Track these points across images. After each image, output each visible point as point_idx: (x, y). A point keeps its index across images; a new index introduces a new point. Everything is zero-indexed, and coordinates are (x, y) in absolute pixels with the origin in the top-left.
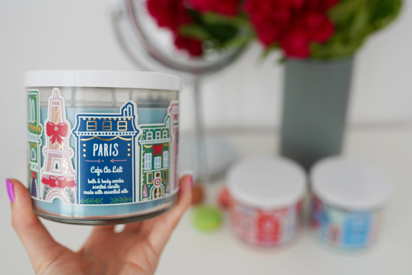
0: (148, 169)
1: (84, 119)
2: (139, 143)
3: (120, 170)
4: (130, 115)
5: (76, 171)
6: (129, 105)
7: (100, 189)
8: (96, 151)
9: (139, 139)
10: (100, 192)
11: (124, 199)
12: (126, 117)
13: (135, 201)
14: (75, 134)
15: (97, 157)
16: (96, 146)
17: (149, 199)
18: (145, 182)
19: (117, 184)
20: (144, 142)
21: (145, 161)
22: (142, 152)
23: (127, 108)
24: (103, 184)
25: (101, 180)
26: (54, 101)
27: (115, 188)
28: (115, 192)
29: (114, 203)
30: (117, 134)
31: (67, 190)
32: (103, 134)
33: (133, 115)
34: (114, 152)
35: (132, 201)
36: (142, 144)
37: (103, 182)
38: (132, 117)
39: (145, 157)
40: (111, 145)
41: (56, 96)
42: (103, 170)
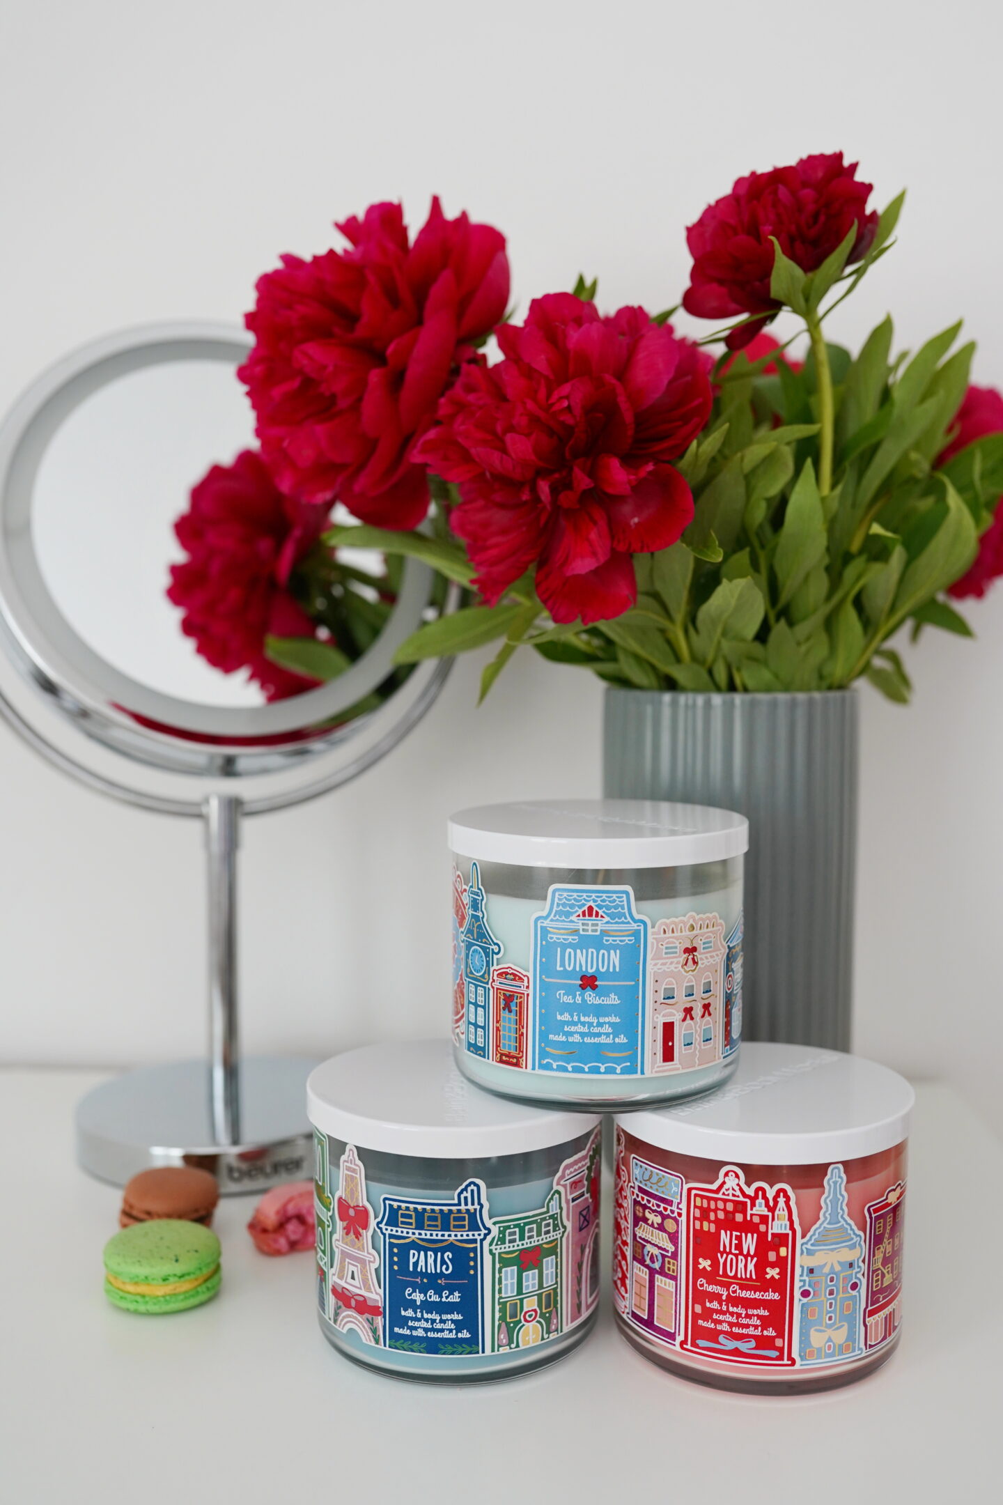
0: (510, 1295)
1: (395, 1207)
2: (491, 1251)
3: (456, 1298)
4: (473, 1204)
5: (381, 1292)
6: (472, 1185)
7: (421, 1328)
8: (413, 1263)
9: (491, 1244)
10: (420, 1333)
11: (463, 1347)
12: (467, 1207)
13: (483, 1352)
14: (381, 1229)
15: (415, 1273)
16: (414, 1254)
17: (511, 1348)
18: (502, 1318)
19: (450, 1322)
20: (501, 1249)
21: (504, 1282)
22: (497, 1266)
23: (467, 1193)
24: (427, 1320)
25: (422, 1312)
26: (349, 1165)
27: (447, 1328)
28: (446, 1335)
29: (444, 1354)
30: (450, 1236)
31: (368, 1319)
32: (426, 1234)
33: (480, 1203)
34: (444, 1267)
35: (478, 1353)
36: (497, 1252)
37: (426, 1316)
38: (478, 1207)
39: (503, 1275)
40: (439, 1254)
41: (351, 1157)
42: (426, 1295)
